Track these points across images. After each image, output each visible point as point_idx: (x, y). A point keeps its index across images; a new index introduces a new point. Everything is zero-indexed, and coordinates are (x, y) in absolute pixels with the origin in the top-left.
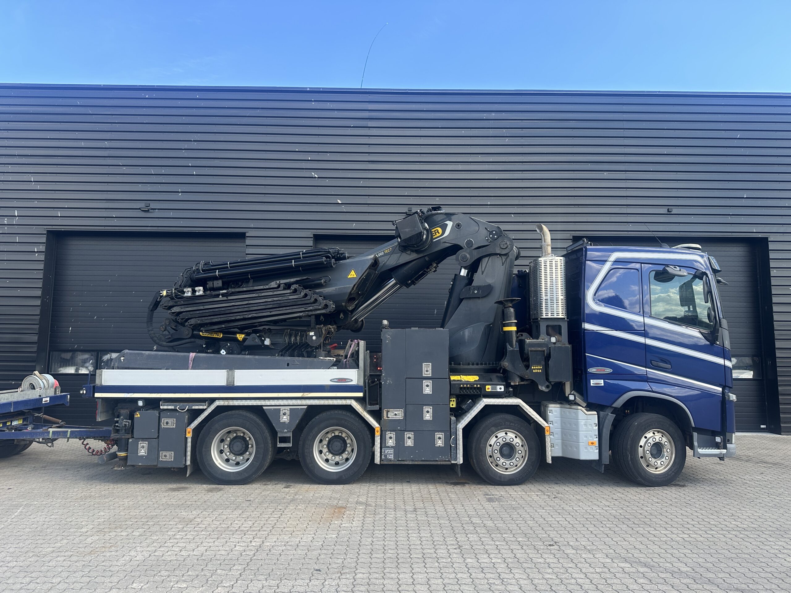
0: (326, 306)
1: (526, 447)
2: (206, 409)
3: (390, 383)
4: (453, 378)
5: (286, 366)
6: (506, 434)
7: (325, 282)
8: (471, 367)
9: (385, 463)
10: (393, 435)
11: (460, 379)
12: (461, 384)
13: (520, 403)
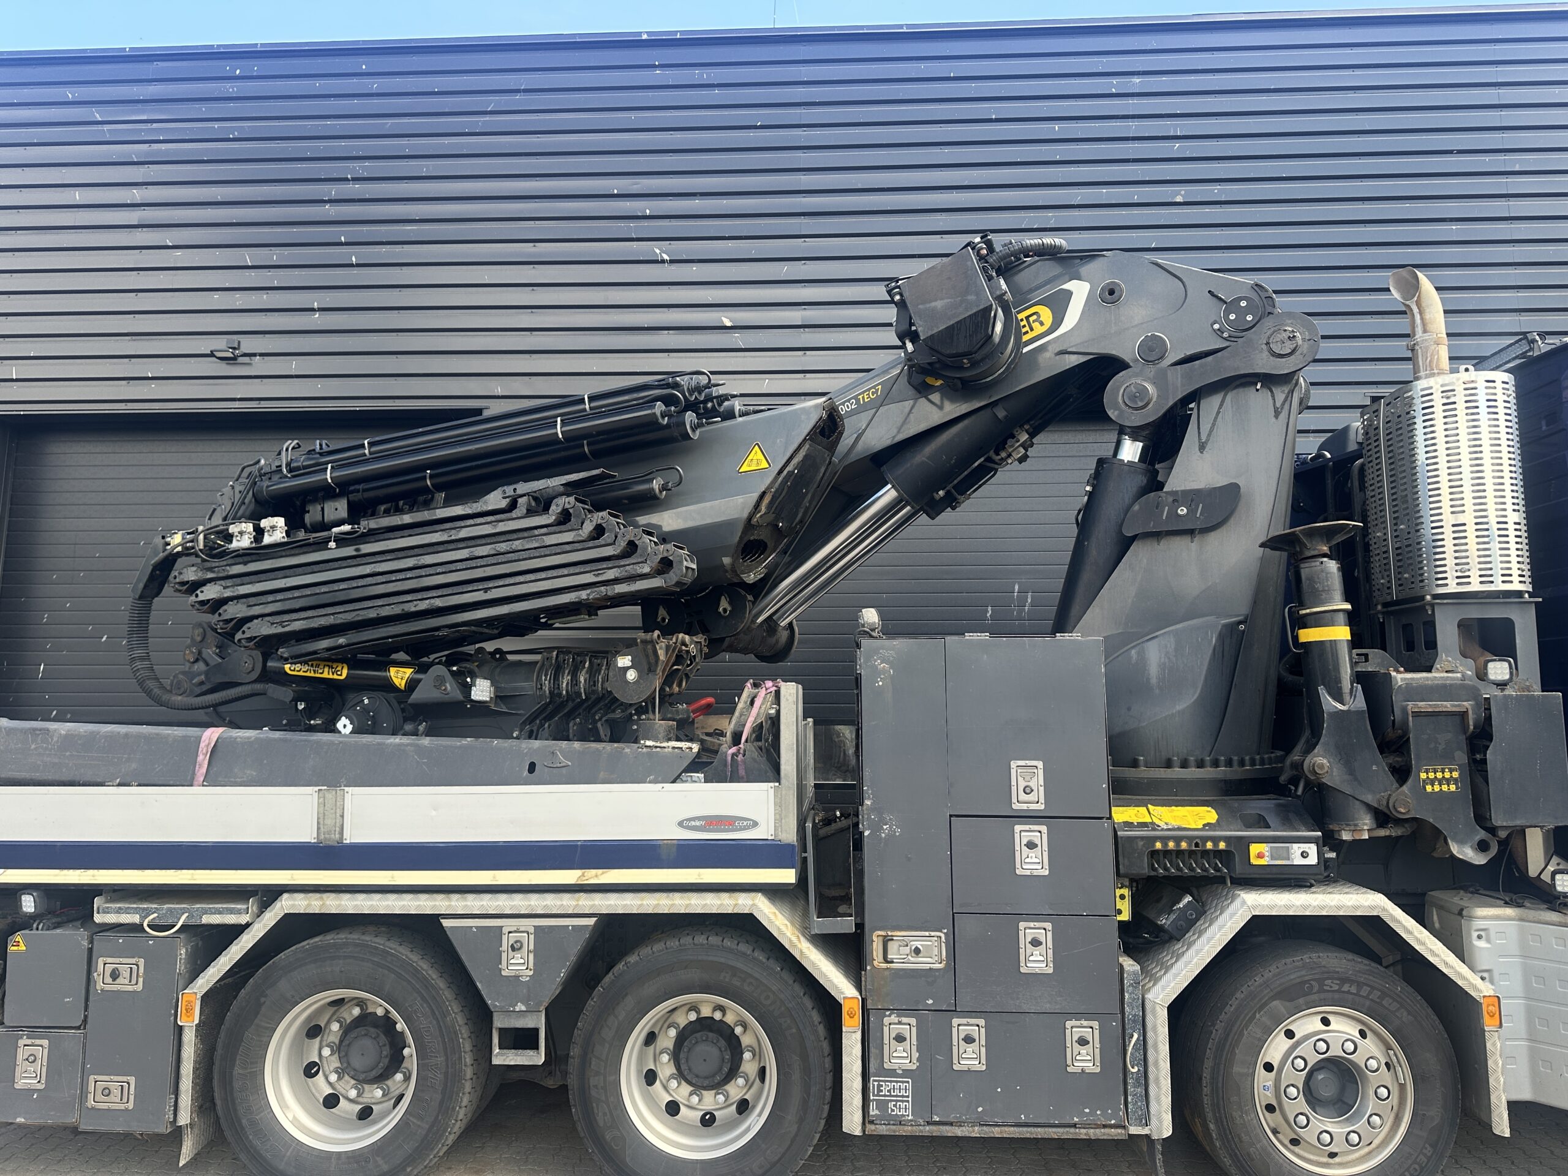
0: (666, 565)
1: (1405, 1073)
2: (248, 925)
3: (891, 836)
4: (1122, 814)
5: (526, 773)
6: (1326, 1022)
7: (664, 488)
8: (1177, 773)
9: (883, 1130)
10: (908, 1026)
11: (1148, 820)
12: (1156, 839)
13: (1384, 909)
